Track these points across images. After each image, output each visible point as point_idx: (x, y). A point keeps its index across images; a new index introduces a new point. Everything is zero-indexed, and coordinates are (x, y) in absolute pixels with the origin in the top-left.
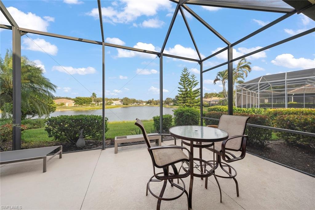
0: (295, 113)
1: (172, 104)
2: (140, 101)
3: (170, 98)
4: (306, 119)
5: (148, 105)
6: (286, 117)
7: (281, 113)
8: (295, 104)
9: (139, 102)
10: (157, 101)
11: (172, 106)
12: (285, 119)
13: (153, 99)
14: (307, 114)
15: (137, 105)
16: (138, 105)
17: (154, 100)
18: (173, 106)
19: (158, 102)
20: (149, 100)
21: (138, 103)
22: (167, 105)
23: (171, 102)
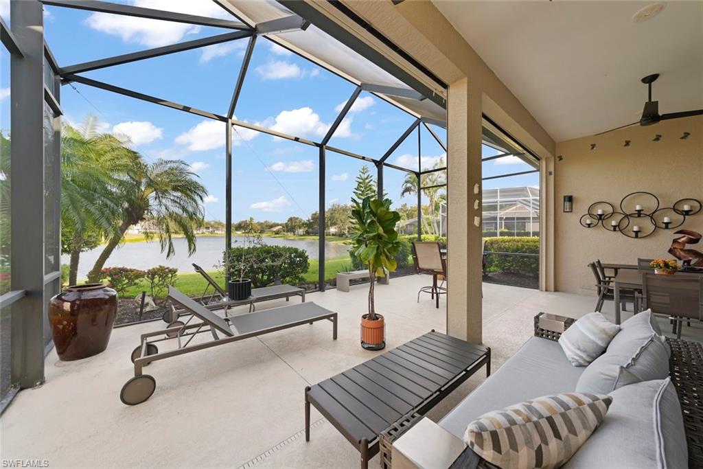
0: (509, 241)
1: (301, 231)
2: (216, 223)
3: (298, 218)
4: (518, 246)
5: (239, 233)
6: (503, 245)
7: (497, 242)
8: (507, 232)
9: (212, 227)
10: (262, 223)
11: (301, 235)
12: (502, 247)
13: (251, 219)
14: (518, 242)
15: (207, 234)
16: (211, 233)
17: (255, 221)
18: (304, 235)
19: (264, 226)
20: (243, 222)
21: (211, 230)
22: (289, 233)
23: (300, 228)
